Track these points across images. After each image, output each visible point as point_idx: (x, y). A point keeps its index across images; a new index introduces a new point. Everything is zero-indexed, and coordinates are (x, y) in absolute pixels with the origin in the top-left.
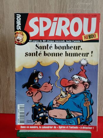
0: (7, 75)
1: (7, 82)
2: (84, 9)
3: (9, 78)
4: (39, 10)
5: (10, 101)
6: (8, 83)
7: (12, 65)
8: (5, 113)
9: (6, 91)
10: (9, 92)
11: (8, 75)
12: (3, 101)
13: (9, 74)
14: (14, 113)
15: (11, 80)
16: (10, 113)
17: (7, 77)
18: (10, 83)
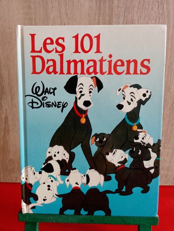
1: (4, 126)
3: (6, 118)
5: (11, 160)
6: (5, 128)
7: (11, 93)
9: (3, 142)
10: (7, 144)
11: (4, 111)
13: (6, 110)
15: (9, 122)
16: (10, 182)
17: (3, 116)
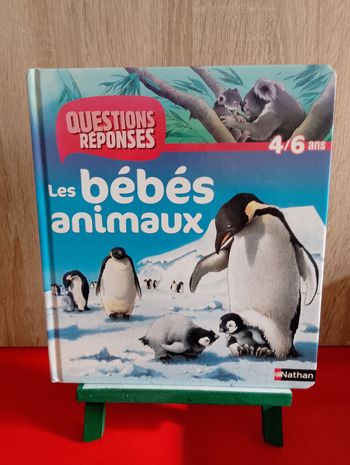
0: (10, 230)
1: (13, 254)
2: (252, 9)
3: (17, 240)
4: (100, 16)
5: (27, 309)
6: (15, 257)
7: (23, 198)
8: (14, 345)
9: (12, 281)
10: (20, 283)
11: (13, 229)
12: (5, 311)
13: (16, 227)
14: (42, 344)
17: (12, 238)
18: (21, 256)
